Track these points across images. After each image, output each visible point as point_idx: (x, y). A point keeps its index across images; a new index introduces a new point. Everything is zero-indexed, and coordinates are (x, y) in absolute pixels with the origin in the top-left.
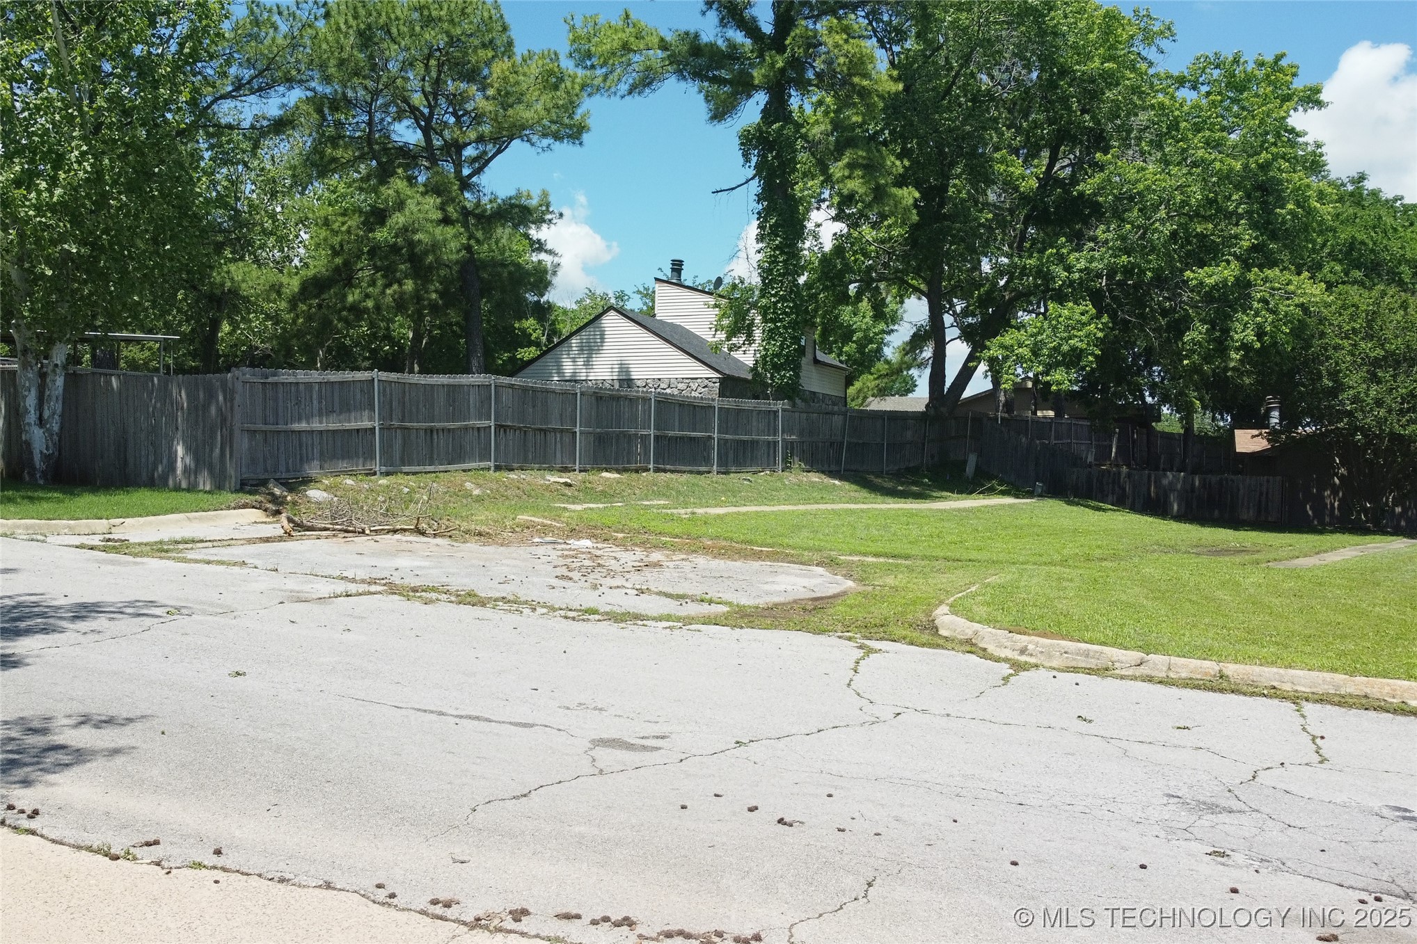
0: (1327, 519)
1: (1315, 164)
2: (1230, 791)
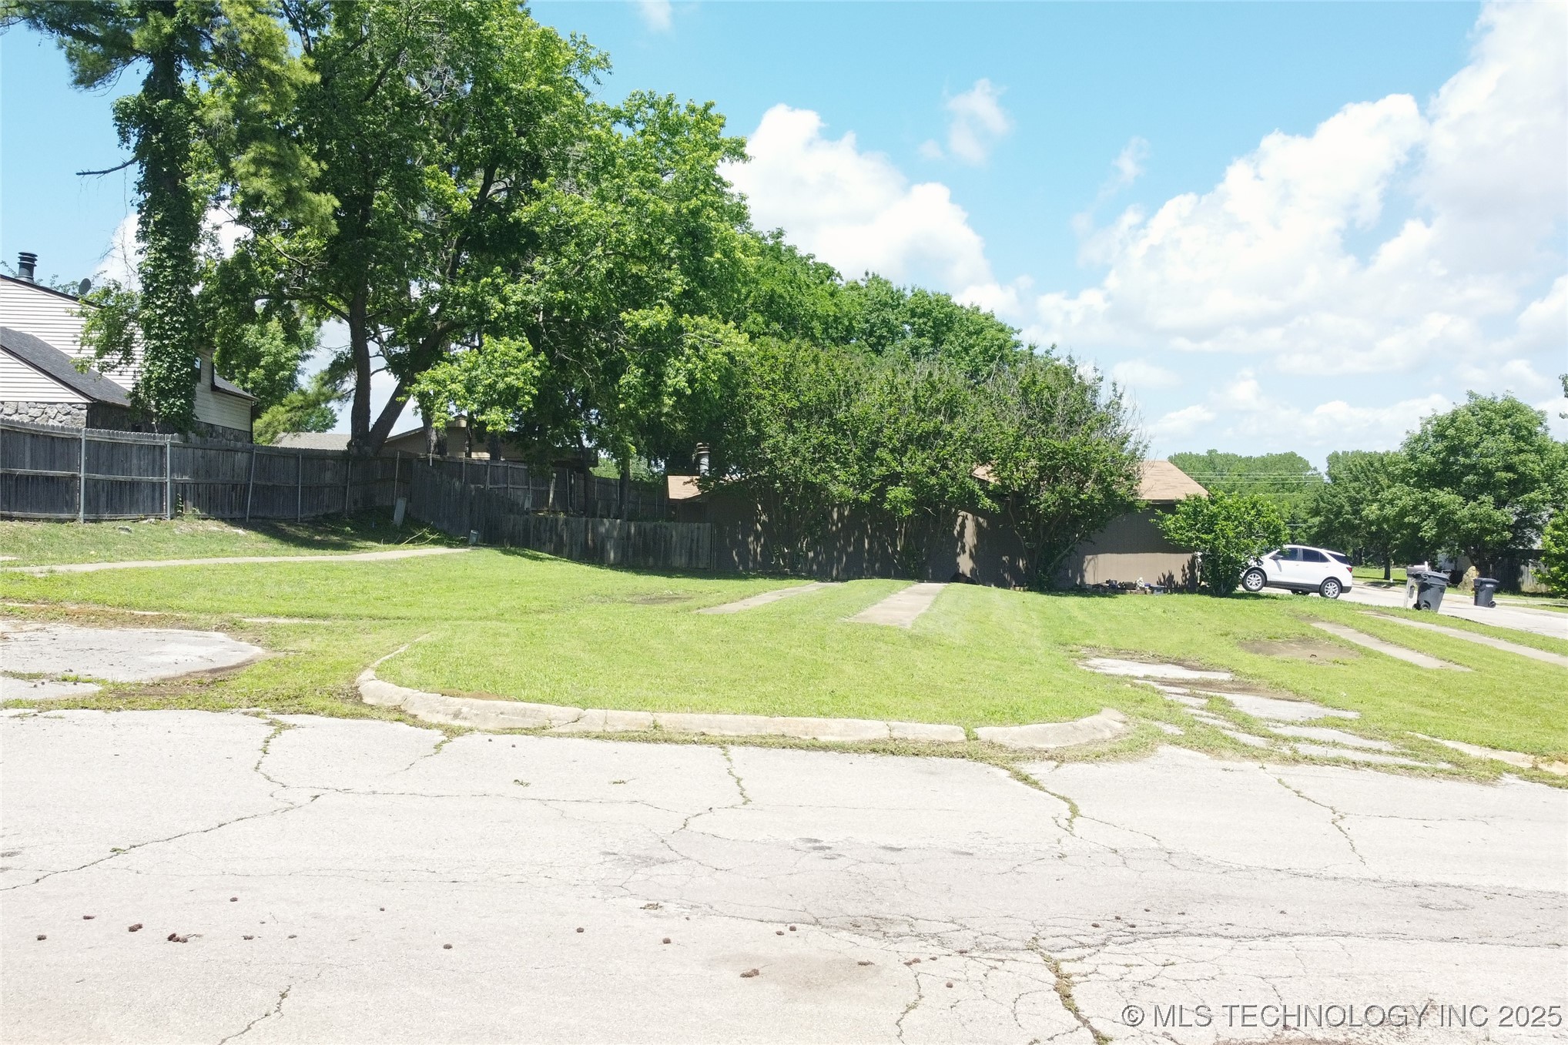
0: (751, 565)
1: (739, 216)
2: (663, 842)
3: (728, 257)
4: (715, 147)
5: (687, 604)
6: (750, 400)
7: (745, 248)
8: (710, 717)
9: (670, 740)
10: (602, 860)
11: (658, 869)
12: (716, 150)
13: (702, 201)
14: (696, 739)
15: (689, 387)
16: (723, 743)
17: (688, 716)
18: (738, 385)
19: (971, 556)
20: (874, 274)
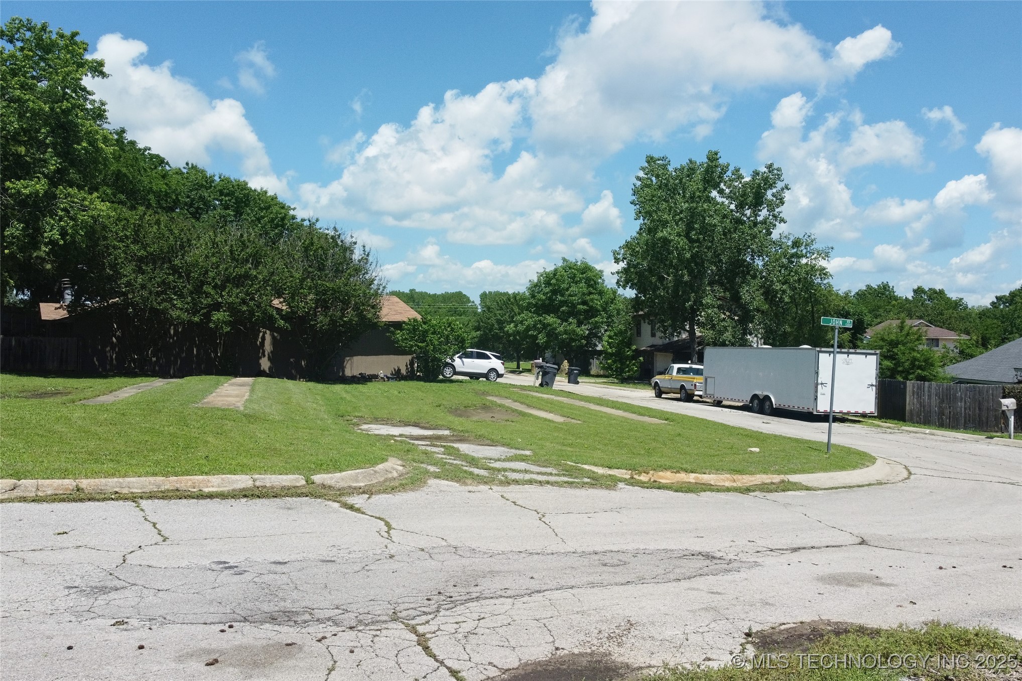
0: (108, 367)
2: (111, 574)
3: (93, 146)
4: (81, 65)
5: (70, 397)
6: (108, 249)
7: (105, 140)
8: (121, 480)
9: (93, 499)
10: (67, 593)
11: (113, 595)
12: (82, 67)
13: (71, 104)
14: (113, 497)
15: (61, 239)
16: (134, 498)
17: (103, 480)
18: (99, 238)
19: (269, 359)
20: (192, 165)
